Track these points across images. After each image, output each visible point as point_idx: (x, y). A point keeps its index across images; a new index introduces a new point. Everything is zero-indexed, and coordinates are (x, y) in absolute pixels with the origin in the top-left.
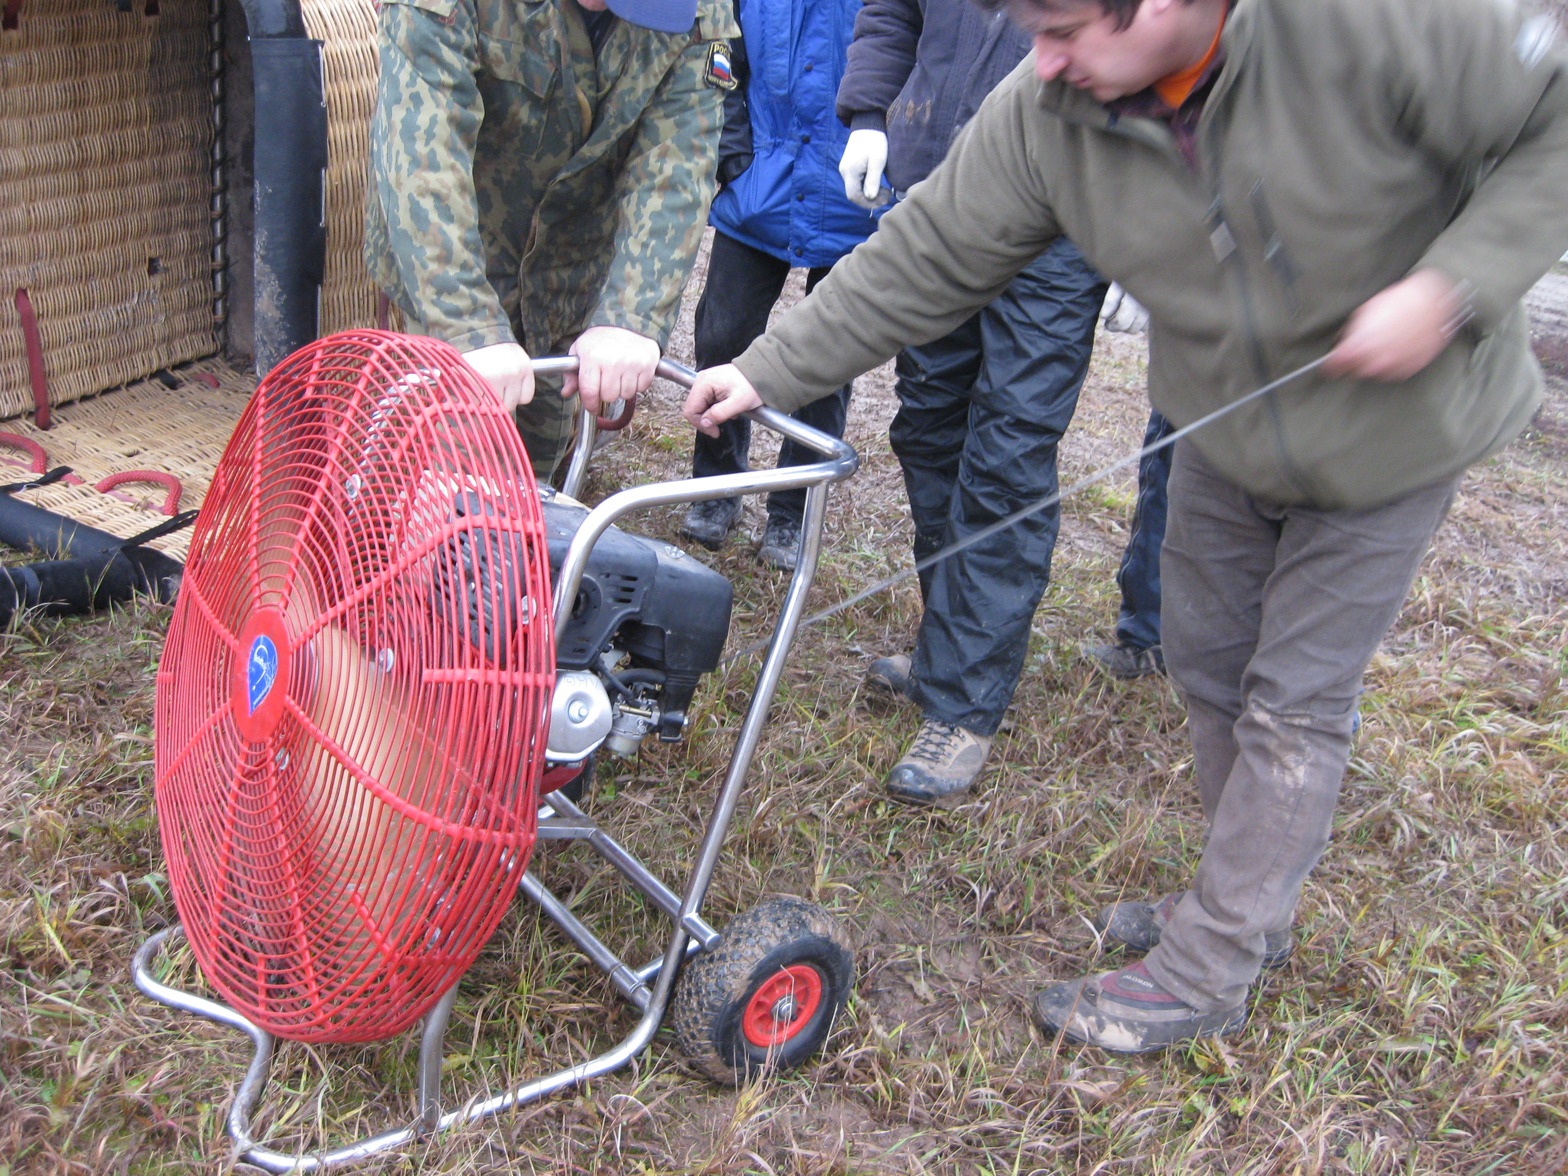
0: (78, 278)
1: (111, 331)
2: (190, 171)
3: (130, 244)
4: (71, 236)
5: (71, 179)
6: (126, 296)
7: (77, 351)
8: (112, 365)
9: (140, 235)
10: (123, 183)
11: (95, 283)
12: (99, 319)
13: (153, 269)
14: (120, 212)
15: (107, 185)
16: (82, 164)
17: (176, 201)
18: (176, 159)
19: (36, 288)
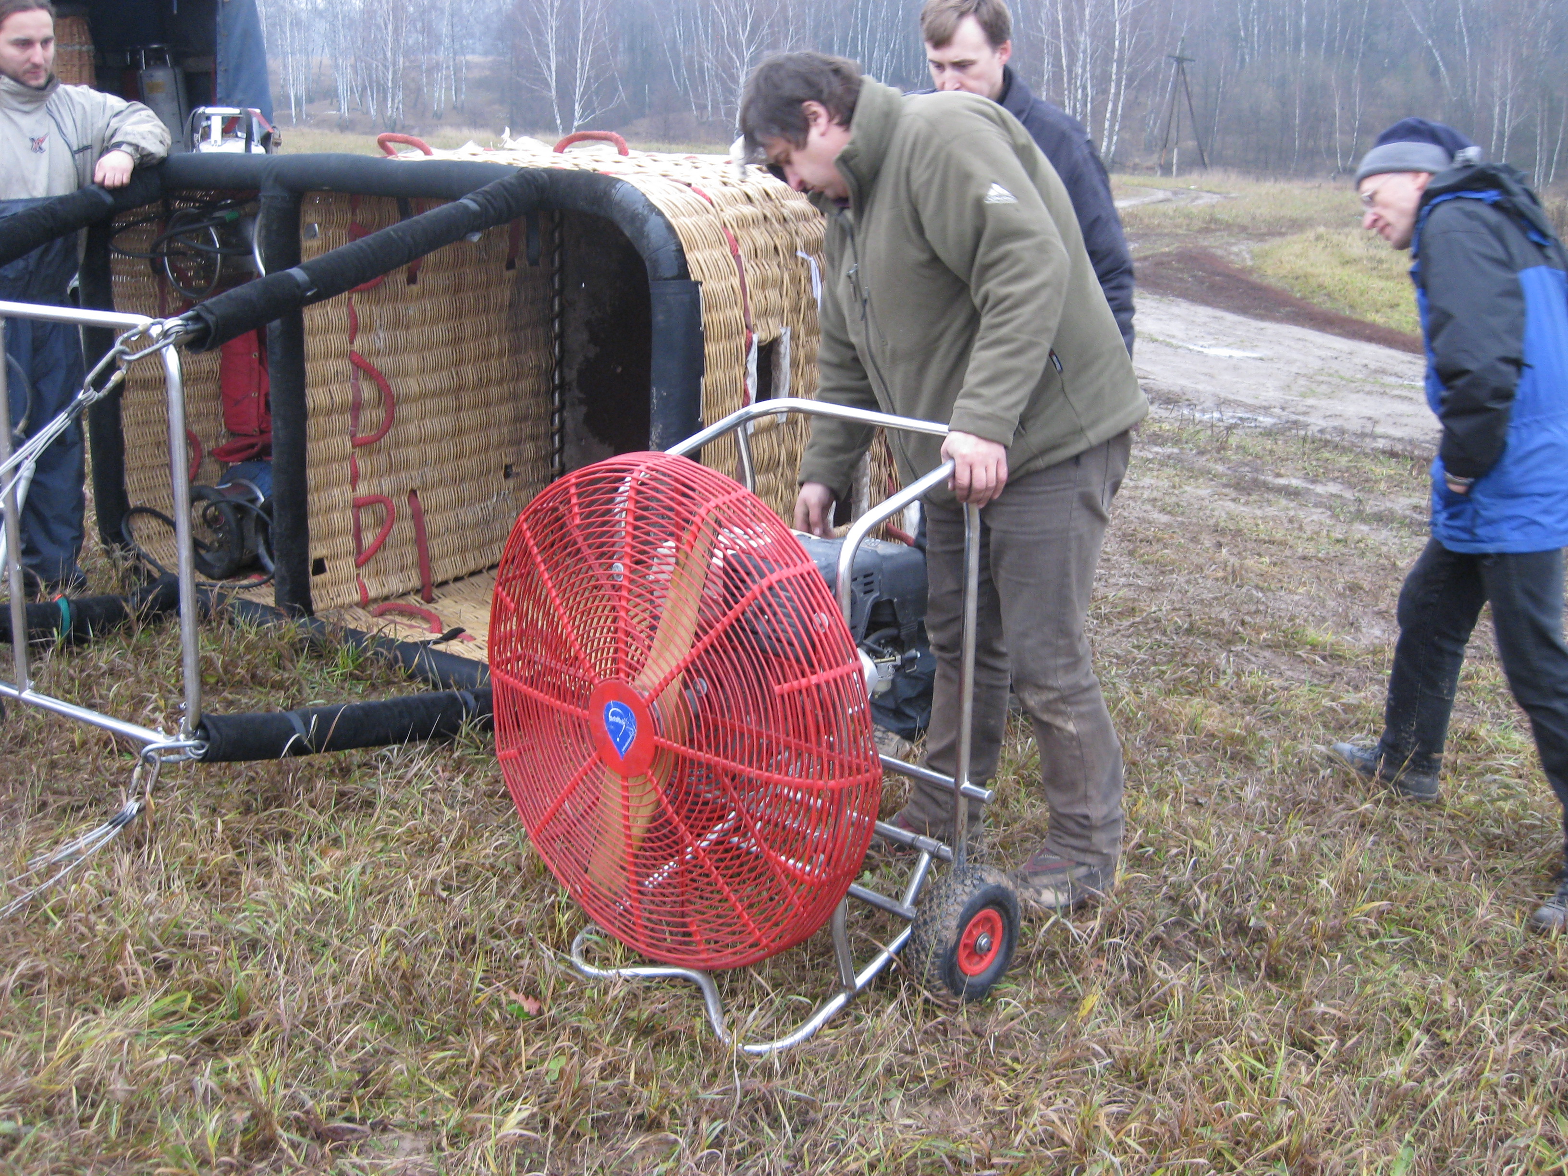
0: (454, 481)
1: (477, 525)
2: (536, 394)
3: (491, 453)
4: (449, 447)
5: (449, 402)
6: (488, 496)
7: (452, 540)
8: (477, 553)
9: (500, 445)
10: (488, 404)
11: (466, 485)
12: (469, 515)
13: (507, 475)
14: (485, 427)
15: (476, 406)
16: (460, 388)
17: (525, 418)
18: (527, 385)
19: (425, 488)
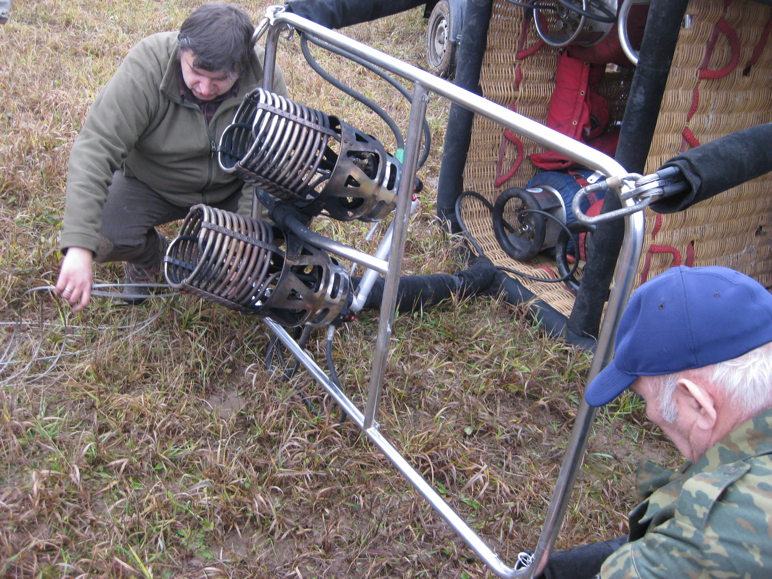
3: (753, 216)
6: (740, 249)
9: (760, 212)
11: (728, 240)
12: (723, 262)
13: (758, 233)
19: (700, 241)
